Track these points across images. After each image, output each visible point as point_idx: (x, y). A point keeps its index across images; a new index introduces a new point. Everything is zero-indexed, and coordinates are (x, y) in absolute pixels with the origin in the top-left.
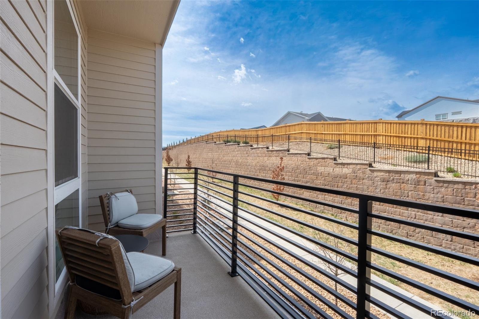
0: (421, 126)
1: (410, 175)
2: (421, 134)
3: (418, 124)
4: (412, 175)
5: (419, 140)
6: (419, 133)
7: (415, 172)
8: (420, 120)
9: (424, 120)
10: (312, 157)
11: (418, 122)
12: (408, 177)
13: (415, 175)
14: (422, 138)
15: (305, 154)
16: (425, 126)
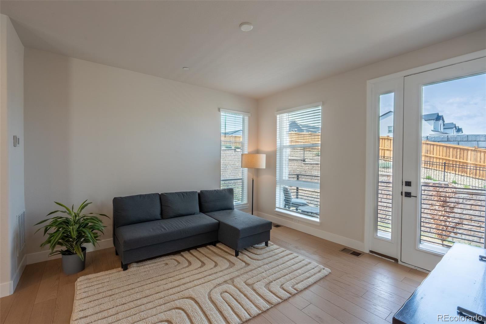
0: (387, 141)
1: (383, 178)
2: (387, 146)
3: (385, 139)
4: (385, 177)
5: (386, 151)
6: (385, 146)
7: (386, 175)
8: (386, 136)
9: (389, 136)
10: (306, 162)
11: (385, 138)
12: (382, 179)
13: (386, 177)
14: (388, 150)
15: (301, 160)
16: (389, 141)
